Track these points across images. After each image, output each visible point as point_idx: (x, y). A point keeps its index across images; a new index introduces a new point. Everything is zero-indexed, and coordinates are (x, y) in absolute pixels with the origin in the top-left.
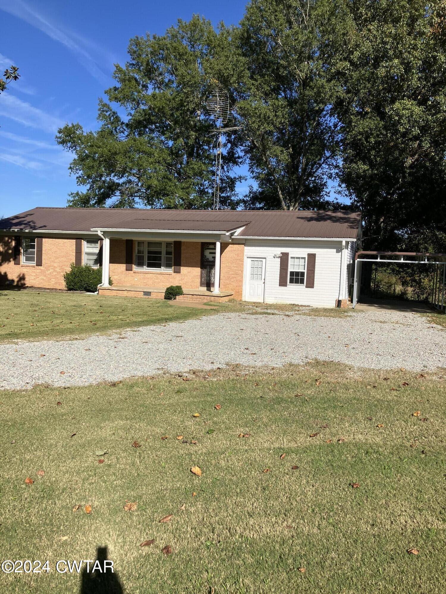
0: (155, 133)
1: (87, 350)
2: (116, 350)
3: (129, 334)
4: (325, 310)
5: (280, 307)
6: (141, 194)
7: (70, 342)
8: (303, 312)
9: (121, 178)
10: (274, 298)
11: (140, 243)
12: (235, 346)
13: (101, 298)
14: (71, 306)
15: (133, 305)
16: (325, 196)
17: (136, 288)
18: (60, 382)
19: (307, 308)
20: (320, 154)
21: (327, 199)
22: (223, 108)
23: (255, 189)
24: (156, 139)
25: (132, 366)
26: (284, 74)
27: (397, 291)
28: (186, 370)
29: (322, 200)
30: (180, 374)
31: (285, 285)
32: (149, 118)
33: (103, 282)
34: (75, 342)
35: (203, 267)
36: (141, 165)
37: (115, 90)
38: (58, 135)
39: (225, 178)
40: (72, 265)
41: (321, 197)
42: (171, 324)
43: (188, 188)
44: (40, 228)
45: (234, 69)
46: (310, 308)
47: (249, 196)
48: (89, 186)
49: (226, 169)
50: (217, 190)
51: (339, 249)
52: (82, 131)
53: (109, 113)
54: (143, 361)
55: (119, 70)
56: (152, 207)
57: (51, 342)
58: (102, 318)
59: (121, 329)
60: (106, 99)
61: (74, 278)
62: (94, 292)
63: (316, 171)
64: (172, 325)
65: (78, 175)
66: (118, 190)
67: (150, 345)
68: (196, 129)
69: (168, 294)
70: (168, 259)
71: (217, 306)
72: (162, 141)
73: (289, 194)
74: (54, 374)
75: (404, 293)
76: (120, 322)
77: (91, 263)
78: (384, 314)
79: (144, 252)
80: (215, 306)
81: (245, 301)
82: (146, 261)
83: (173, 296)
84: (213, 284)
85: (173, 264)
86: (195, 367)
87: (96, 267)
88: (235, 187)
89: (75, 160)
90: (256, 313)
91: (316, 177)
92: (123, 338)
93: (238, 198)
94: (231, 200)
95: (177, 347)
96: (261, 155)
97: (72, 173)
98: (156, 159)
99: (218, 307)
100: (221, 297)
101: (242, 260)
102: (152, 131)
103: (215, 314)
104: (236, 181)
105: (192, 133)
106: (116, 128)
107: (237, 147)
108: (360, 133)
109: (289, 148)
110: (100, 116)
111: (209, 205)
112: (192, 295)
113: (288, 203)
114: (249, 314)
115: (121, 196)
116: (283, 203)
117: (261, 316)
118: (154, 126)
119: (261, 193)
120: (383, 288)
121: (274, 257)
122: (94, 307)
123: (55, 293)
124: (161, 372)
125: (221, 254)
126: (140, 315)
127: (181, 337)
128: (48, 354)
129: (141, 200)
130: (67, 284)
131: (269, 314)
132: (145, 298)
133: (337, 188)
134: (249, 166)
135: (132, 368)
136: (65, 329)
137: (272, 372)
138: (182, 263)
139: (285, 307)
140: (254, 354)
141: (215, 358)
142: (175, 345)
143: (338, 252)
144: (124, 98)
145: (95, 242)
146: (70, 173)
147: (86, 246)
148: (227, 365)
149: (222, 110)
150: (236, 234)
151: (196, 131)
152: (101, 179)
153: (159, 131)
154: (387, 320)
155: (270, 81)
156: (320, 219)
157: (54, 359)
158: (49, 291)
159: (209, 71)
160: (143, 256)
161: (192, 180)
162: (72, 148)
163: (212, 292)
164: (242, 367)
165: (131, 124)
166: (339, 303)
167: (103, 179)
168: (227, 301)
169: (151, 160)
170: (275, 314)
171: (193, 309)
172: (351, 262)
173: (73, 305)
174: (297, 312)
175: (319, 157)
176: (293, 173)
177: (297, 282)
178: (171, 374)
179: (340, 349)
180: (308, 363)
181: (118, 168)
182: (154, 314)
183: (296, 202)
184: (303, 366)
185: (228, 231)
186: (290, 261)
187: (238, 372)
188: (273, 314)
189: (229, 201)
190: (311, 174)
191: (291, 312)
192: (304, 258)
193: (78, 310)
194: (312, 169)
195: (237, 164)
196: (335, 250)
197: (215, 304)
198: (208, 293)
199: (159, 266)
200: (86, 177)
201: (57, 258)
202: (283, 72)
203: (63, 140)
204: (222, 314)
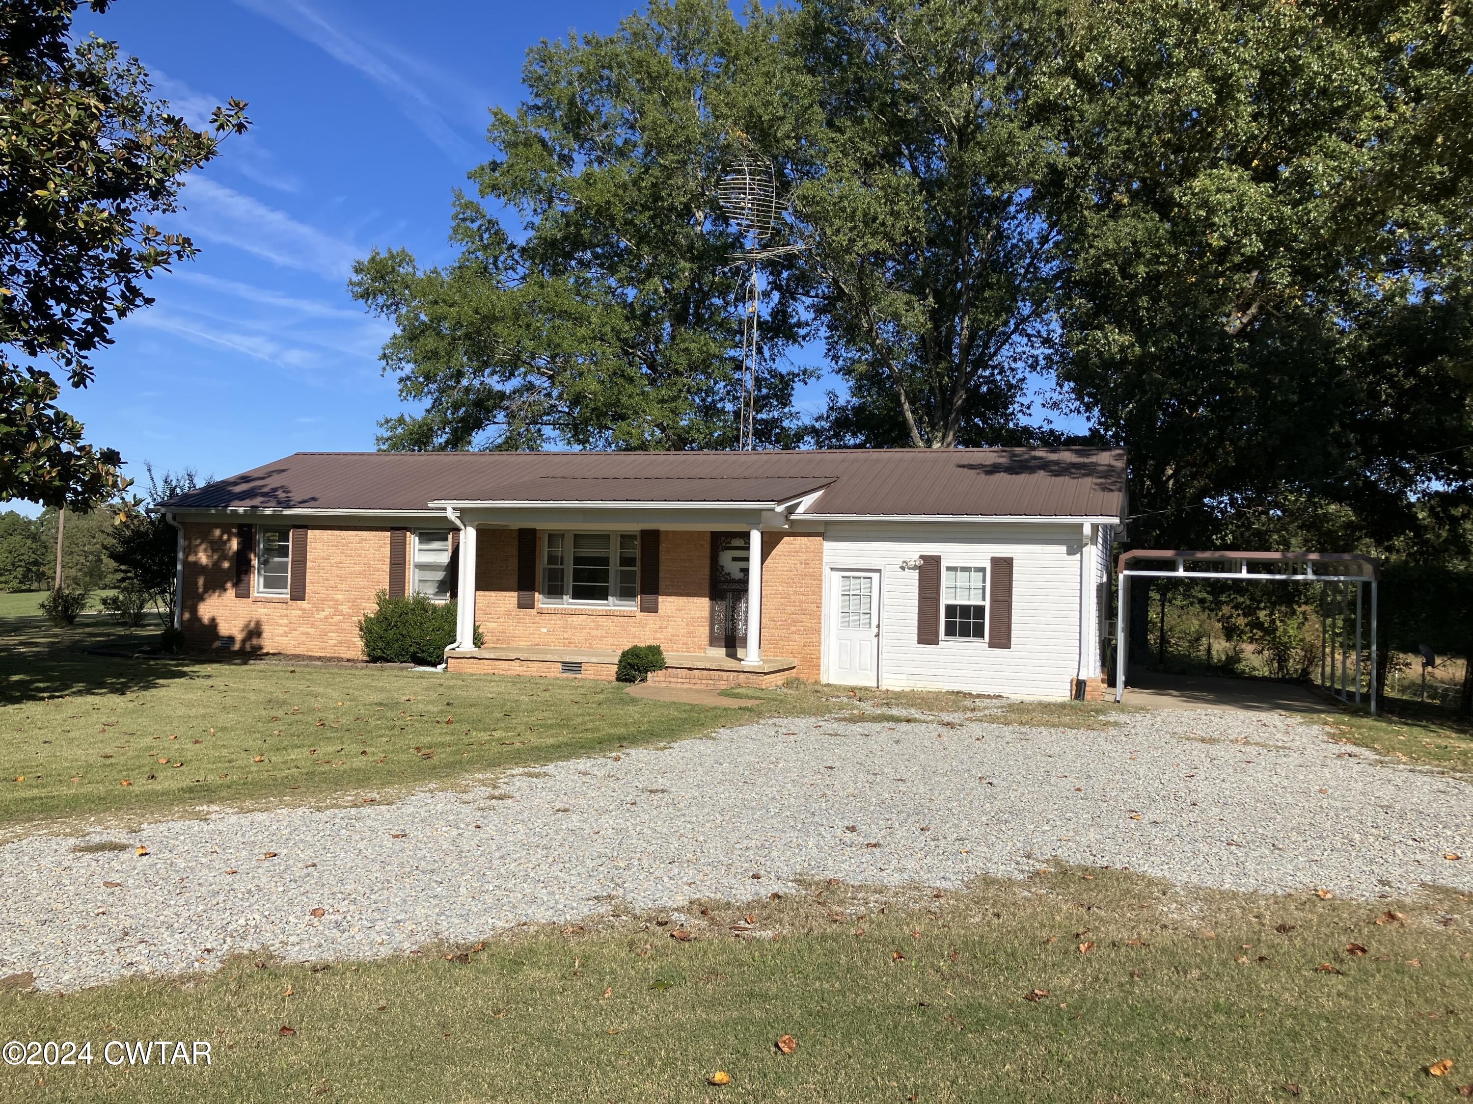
0: (593, 270)
1: (397, 836)
2: (481, 834)
3: (518, 784)
4: (1046, 707)
5: (923, 699)
6: (559, 418)
7: (353, 811)
8: (987, 712)
9: (509, 378)
10: (904, 677)
11: (553, 537)
12: (817, 819)
13: (452, 682)
14: (370, 705)
15: (535, 698)
16: (1020, 415)
17: (546, 652)
18: (307, 946)
19: (994, 701)
20: (1006, 308)
21: (1023, 421)
22: (759, 200)
23: (842, 402)
24: (594, 283)
25: (523, 889)
26: (909, 117)
27: (1214, 653)
28: (681, 900)
29: (1011, 425)
30: (662, 917)
31: (935, 642)
32: (578, 234)
33: (458, 638)
34: (367, 810)
35: (715, 594)
36: (559, 345)
37: (494, 170)
38: (356, 278)
39: (766, 375)
40: (379, 597)
41: (1008, 417)
42: (632, 752)
43: (674, 399)
44: (303, 503)
45: (785, 106)
46: (1004, 702)
47: (828, 417)
48: (431, 401)
49: (767, 354)
50: (747, 405)
51: (1075, 545)
52: (414, 267)
53: (479, 223)
54: (555, 870)
55: (503, 122)
56: (585, 448)
57: (300, 812)
58: (448, 738)
59: (499, 770)
60: (471, 192)
61: (386, 630)
62: (434, 665)
63: (995, 354)
64: (639, 755)
65: (403, 374)
66: (501, 407)
67: (575, 817)
68: (693, 254)
69: (625, 668)
70: (626, 577)
71: (756, 698)
72: (610, 287)
73: (929, 410)
74: (291, 918)
75: (1234, 659)
76: (495, 748)
77: (430, 590)
78: (1203, 717)
79: (565, 559)
80: (751, 698)
81: (828, 685)
82: (569, 582)
83: (640, 672)
84: (744, 641)
85: (638, 589)
86: (706, 894)
87: (441, 602)
88: (790, 395)
89: (395, 336)
90: (862, 718)
91: (994, 367)
92: (500, 798)
93: (800, 424)
94: (783, 428)
95: (652, 825)
96: (857, 315)
97: (388, 368)
98: (593, 331)
99: (758, 702)
100: (765, 674)
101: (819, 578)
102: (585, 265)
103: (750, 722)
104: (794, 382)
105: (683, 264)
106: (496, 259)
107: (795, 299)
108: (1109, 255)
109: (925, 298)
110: (455, 231)
111: (730, 441)
112: (689, 669)
113: (927, 433)
114: (844, 719)
115: (509, 423)
116: (915, 433)
117: (877, 727)
118: (589, 254)
119: (859, 410)
120: (1178, 645)
121: (903, 568)
122: (431, 708)
123: (336, 670)
124: (604, 909)
125: (763, 561)
126: (551, 727)
127: (663, 791)
128: (285, 851)
129: (557, 432)
130: (367, 646)
131: (897, 720)
132: (567, 679)
133: (1048, 395)
134: (828, 344)
135: (520, 896)
136: (345, 771)
137: (934, 906)
138: (662, 584)
139: (936, 699)
140: (875, 846)
141: (762, 860)
142: (647, 817)
143: (1070, 552)
144: (514, 185)
145: (442, 536)
146: (384, 369)
147: (417, 546)
148: (798, 882)
149: (758, 205)
150: (800, 509)
151: (692, 260)
152: (458, 382)
153: (601, 265)
154: (1216, 735)
155: (875, 133)
156: (1017, 467)
157: (300, 865)
158: (319, 663)
159: (725, 111)
160: (563, 570)
161: (685, 380)
162: (388, 307)
163: (740, 660)
164: (846, 892)
165: (533, 249)
166: (1080, 687)
167: (465, 382)
168: (780, 683)
169: (582, 332)
170: (915, 720)
171: (693, 708)
172: (1105, 579)
173: (376, 701)
174: (969, 715)
175: (1004, 317)
176: (939, 358)
177: (965, 632)
178: (636, 917)
179: (1117, 827)
180: (1038, 873)
181: (501, 352)
182: (590, 725)
183: (946, 427)
184: (1022, 885)
185: (780, 502)
186: (946, 579)
187: (835, 908)
188: (908, 721)
189: (778, 431)
190: (981, 363)
191: (956, 715)
192: (983, 570)
193: (390, 714)
194: (986, 346)
195: (795, 341)
196: (1064, 548)
197: (750, 692)
198: (731, 664)
199: (602, 594)
200: (421, 379)
201: (342, 578)
202: (907, 112)
203: (368, 289)
204: (770, 722)
